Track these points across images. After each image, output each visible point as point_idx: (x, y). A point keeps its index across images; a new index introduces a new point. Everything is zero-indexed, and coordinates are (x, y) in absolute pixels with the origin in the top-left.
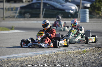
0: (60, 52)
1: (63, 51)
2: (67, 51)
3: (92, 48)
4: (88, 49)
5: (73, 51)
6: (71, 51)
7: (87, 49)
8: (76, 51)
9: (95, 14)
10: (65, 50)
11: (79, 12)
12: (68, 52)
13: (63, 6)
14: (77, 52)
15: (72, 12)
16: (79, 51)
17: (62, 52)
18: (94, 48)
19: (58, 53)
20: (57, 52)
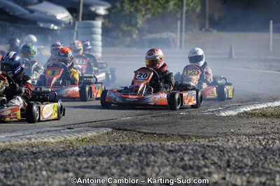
0: (14, 142)
1: (22, 139)
2: (33, 140)
3: (105, 131)
4: (95, 134)
5: (52, 140)
6: (46, 140)
7: (89, 134)
8: (59, 140)
9: (120, 34)
10: (28, 136)
11: (76, 28)
12: (36, 141)
13: (32, 11)
14: (61, 142)
15: (56, 28)
16: (68, 138)
17: (20, 142)
18: (110, 130)
19: (8, 143)
20: (4, 142)
